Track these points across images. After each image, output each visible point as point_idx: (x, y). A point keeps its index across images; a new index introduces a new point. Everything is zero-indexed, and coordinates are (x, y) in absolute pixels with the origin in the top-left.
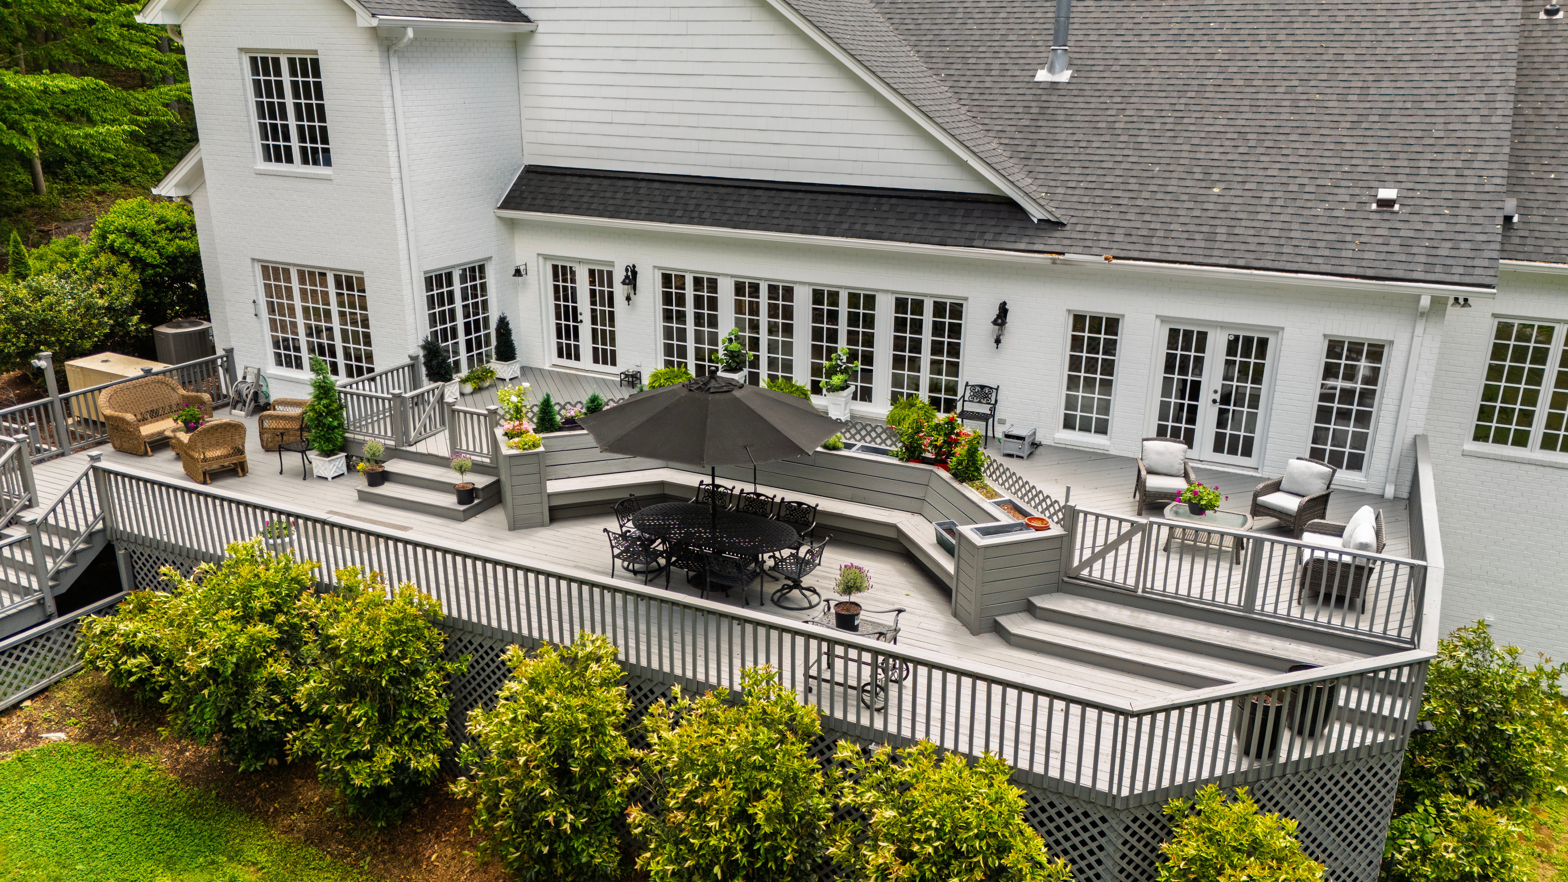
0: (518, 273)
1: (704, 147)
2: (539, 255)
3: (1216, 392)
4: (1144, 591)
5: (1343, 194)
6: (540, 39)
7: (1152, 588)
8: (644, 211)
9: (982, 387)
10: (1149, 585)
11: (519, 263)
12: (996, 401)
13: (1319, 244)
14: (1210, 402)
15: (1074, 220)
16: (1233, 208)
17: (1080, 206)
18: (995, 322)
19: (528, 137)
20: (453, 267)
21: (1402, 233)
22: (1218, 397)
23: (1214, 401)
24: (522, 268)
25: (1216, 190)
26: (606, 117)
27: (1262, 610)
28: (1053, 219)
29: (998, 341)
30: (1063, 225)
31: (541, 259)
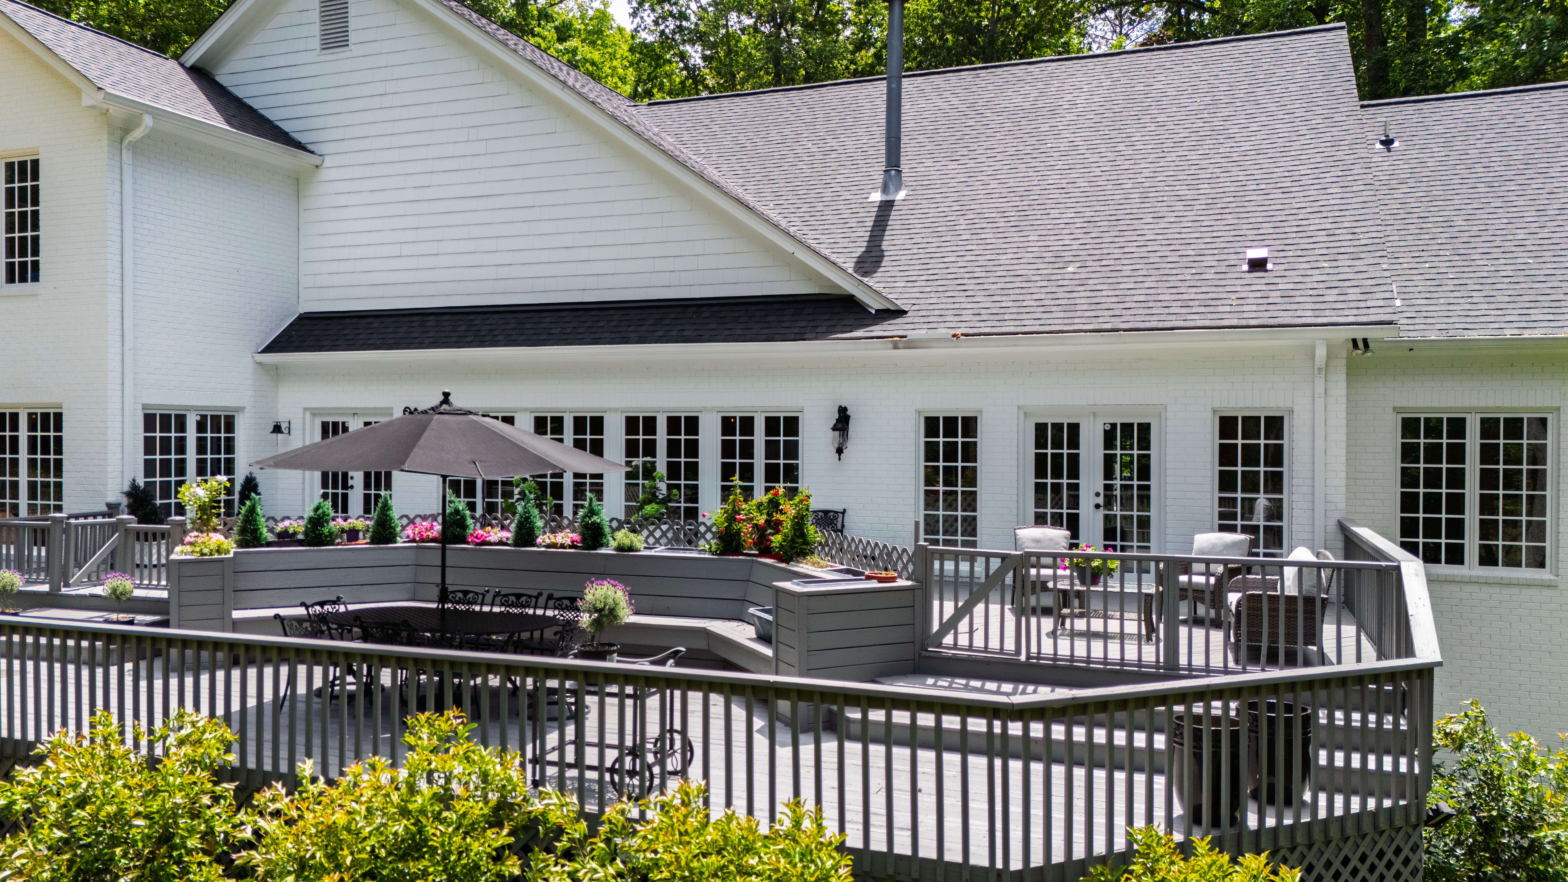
0: (277, 429)
1: (503, 272)
2: (305, 409)
3: (1098, 494)
4: (1028, 657)
5: (1209, 260)
6: (324, 174)
7: (1039, 653)
8: (428, 341)
9: (826, 512)
10: (1034, 649)
11: (282, 418)
12: (843, 526)
13: (1191, 303)
14: (1092, 507)
15: (916, 307)
16: (1091, 282)
17: (922, 295)
18: (834, 429)
19: (305, 282)
20: (189, 408)
21: (1280, 287)
22: (1101, 500)
23: (1097, 506)
24: (284, 426)
25: (1070, 269)
26: (395, 250)
27: (1190, 664)
28: (892, 308)
29: (840, 451)
30: (905, 312)
31: (308, 415)
